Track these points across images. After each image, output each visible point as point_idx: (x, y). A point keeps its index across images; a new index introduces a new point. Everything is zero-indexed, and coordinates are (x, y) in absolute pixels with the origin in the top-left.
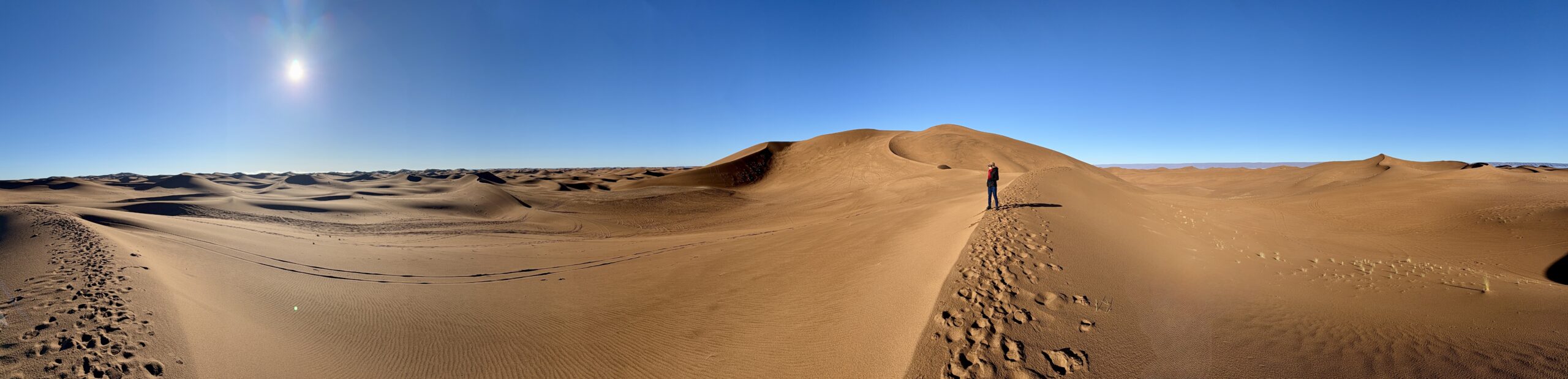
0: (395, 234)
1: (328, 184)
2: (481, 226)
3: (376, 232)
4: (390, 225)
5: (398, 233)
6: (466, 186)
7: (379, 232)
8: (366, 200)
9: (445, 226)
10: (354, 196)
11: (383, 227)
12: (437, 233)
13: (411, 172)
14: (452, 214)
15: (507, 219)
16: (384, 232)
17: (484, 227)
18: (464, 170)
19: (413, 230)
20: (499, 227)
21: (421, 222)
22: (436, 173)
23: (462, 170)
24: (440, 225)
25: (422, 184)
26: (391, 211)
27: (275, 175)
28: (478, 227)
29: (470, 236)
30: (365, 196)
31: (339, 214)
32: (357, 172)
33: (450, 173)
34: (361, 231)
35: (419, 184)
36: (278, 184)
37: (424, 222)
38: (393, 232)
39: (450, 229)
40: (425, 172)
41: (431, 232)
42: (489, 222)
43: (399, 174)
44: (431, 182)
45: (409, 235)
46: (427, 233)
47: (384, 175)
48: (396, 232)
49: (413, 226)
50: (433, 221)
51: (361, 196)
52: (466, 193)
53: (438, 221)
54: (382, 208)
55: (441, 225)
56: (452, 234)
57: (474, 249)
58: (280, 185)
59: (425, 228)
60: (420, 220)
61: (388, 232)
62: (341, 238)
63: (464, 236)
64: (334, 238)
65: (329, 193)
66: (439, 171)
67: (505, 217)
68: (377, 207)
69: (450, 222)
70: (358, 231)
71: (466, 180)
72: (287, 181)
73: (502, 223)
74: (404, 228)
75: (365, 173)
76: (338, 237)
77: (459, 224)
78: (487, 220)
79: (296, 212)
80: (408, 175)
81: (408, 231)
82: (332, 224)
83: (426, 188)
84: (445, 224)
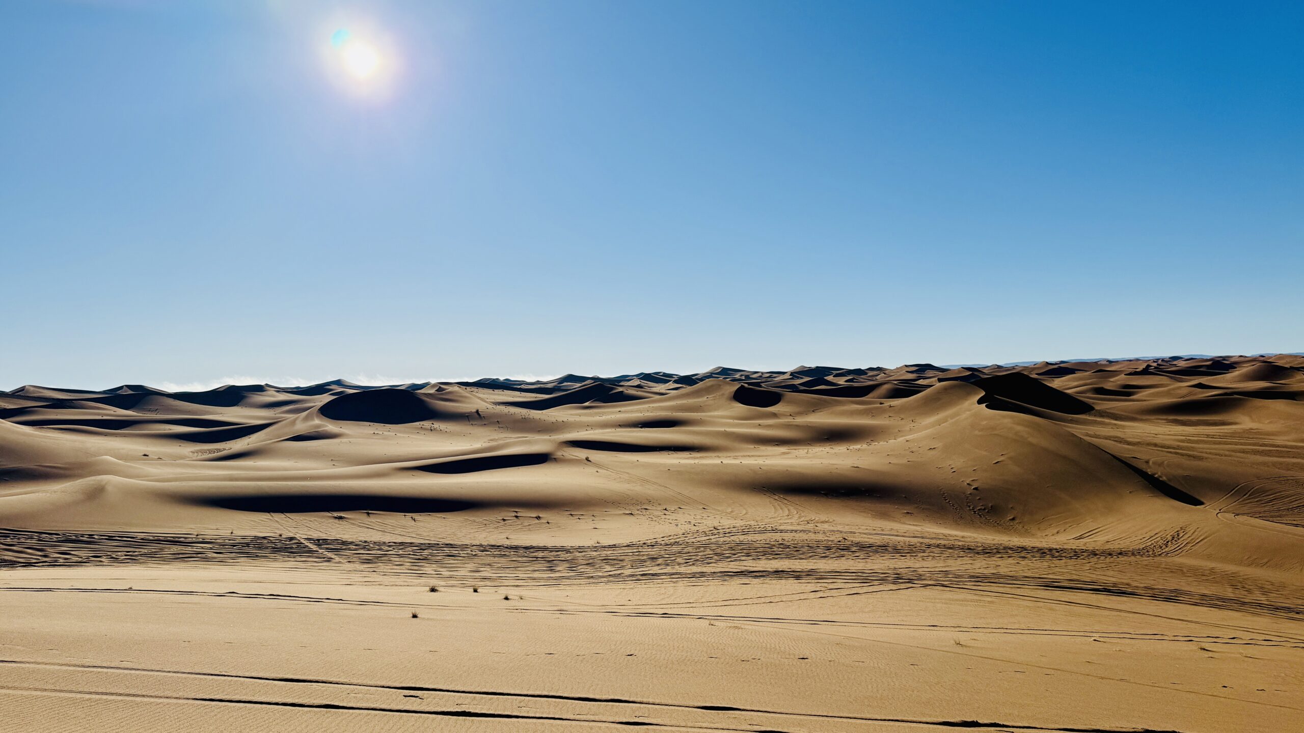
0: (693, 575)
1: (475, 418)
2: (995, 560)
3: (628, 572)
4: (675, 549)
5: (702, 574)
6: (939, 423)
7: (639, 571)
8: (598, 465)
9: (862, 554)
10: (559, 454)
11: (653, 552)
12: (836, 574)
13: (747, 377)
14: (884, 516)
15: (1097, 541)
16: (656, 570)
17: (1006, 566)
18: (929, 367)
19: (750, 564)
20: (1063, 570)
21: (778, 536)
22: (830, 378)
23: (923, 369)
24: (844, 548)
25: (784, 415)
26: (681, 503)
27: (280, 390)
28: (980, 565)
29: (948, 594)
30: (597, 456)
31: (509, 514)
32: (571, 378)
33: (881, 377)
34: (581, 569)
35: (774, 415)
36: (293, 422)
37: (788, 537)
38: (683, 569)
39: (880, 564)
40: (795, 374)
41: (810, 573)
42: (1024, 549)
43: (708, 382)
44: (815, 408)
45: (737, 581)
46: (797, 575)
47: (660, 388)
48: (695, 569)
49: (750, 551)
50: (820, 537)
51: (582, 453)
52: (938, 445)
53: (836, 538)
54: (650, 490)
55: (847, 549)
56: (883, 580)
57: (963, 637)
58: (302, 427)
59: (789, 556)
60: (774, 530)
61: (669, 570)
62: (513, 593)
63: (927, 592)
64: (489, 596)
65: (477, 445)
66: (841, 373)
67: (1091, 533)
68: (636, 489)
69: (876, 540)
70: (571, 569)
71: (936, 403)
72: (327, 411)
73: (1076, 554)
74: (721, 557)
75: (595, 379)
76: (503, 592)
77: (911, 551)
78: (1016, 541)
79: (357, 517)
80: (737, 386)
81: (734, 567)
82: (483, 548)
83: (798, 427)
84: (862, 547)
